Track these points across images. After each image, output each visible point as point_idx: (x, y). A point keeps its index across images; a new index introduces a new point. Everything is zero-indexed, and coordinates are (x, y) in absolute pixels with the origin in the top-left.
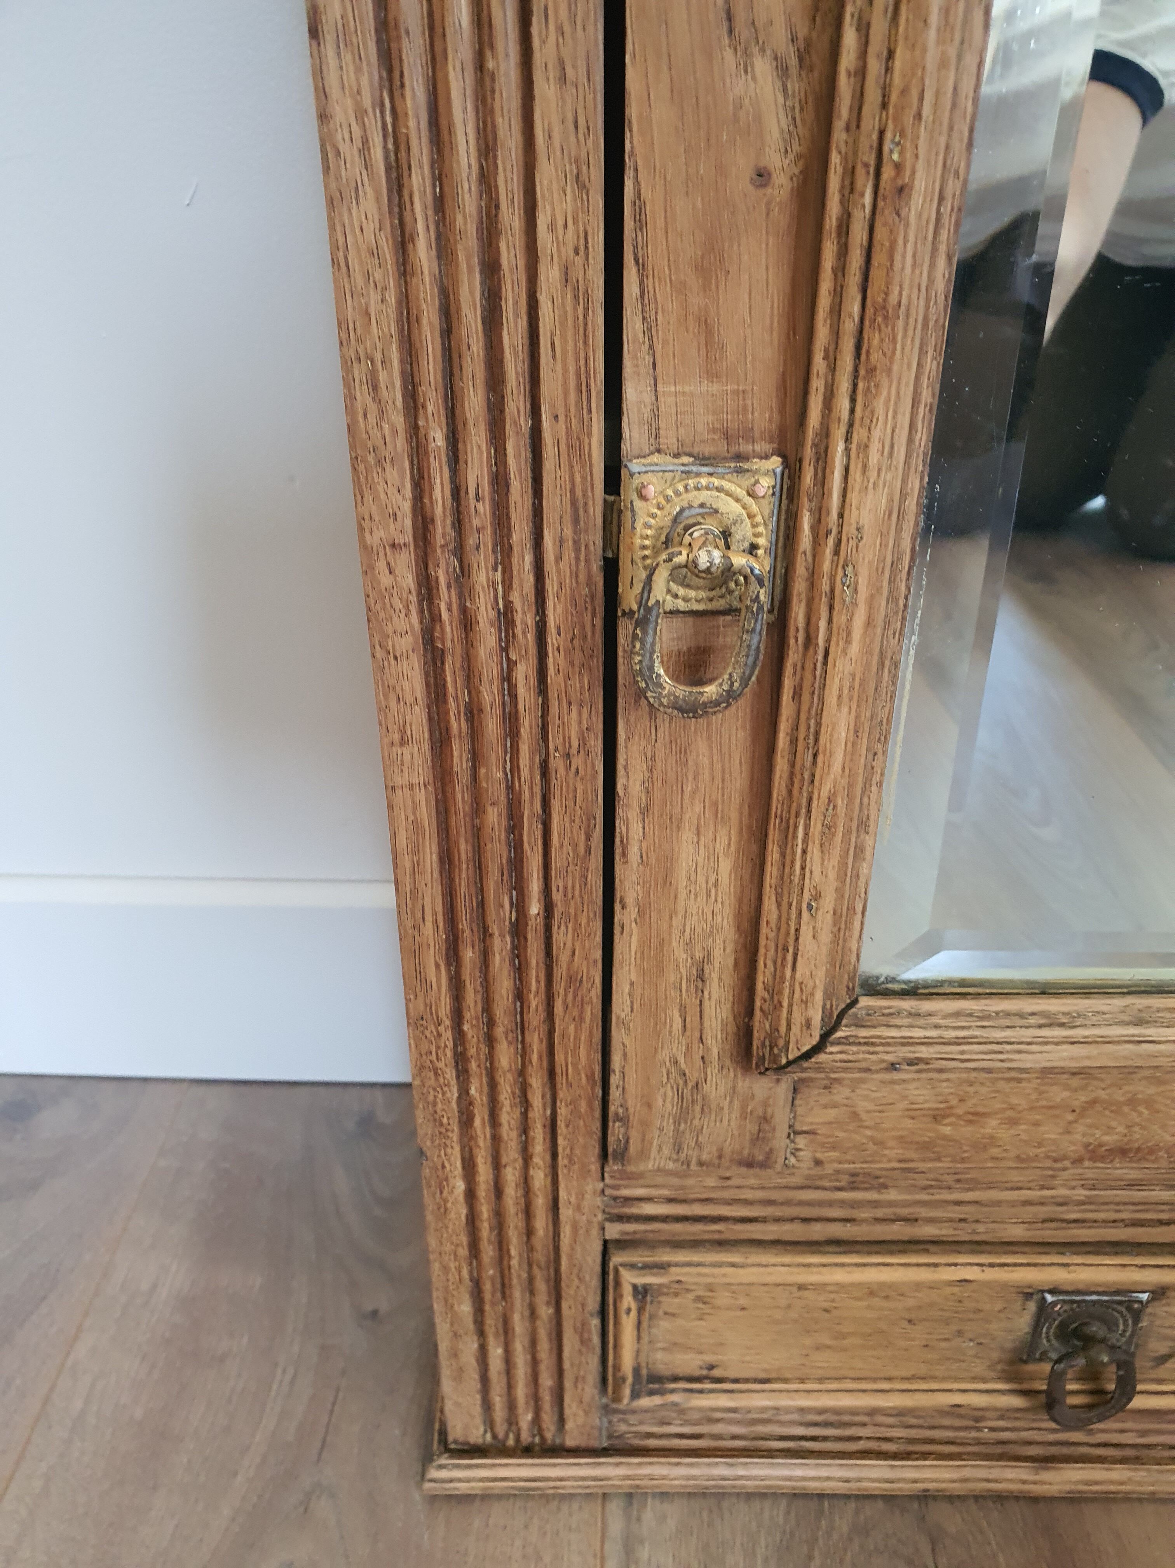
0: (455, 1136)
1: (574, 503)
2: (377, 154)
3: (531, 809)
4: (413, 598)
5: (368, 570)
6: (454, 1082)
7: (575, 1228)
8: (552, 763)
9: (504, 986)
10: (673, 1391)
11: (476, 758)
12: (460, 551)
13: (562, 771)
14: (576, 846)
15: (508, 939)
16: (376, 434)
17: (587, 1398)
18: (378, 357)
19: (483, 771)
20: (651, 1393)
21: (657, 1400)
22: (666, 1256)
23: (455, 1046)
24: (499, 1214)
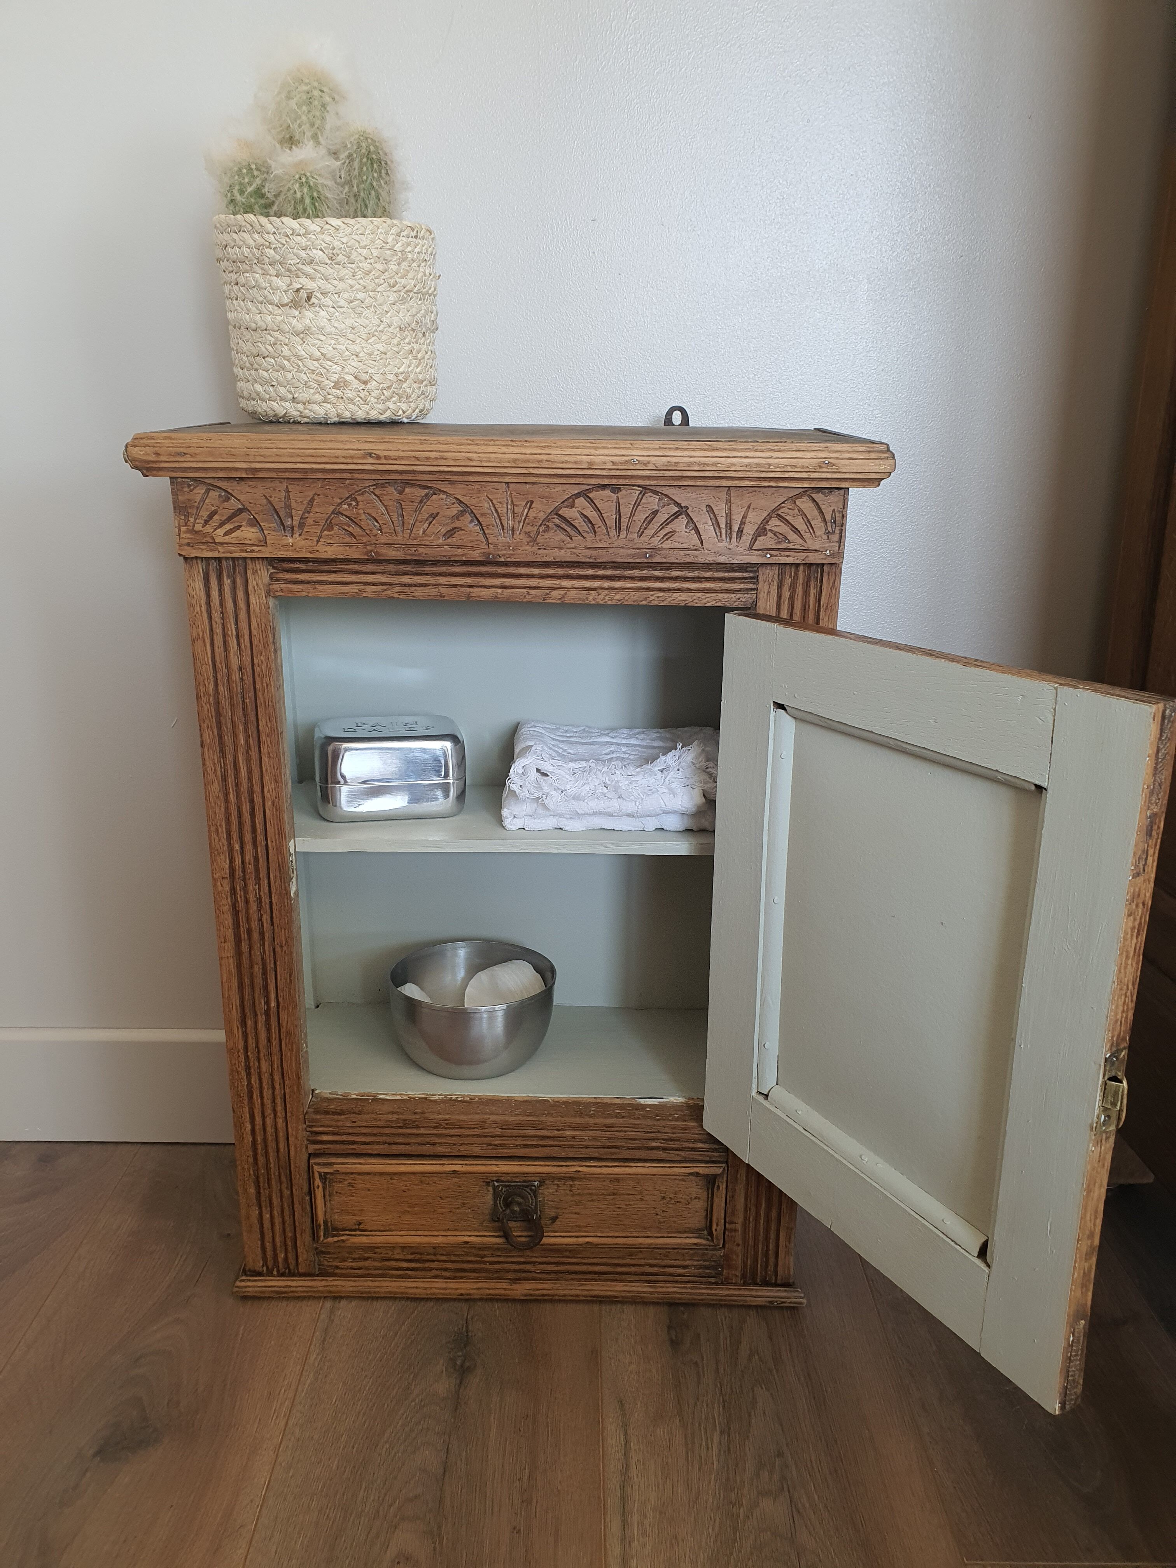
0: (246, 1102)
1: (279, 865)
2: (219, 773)
3: (270, 965)
4: (229, 894)
5: (215, 885)
6: (245, 1077)
7: (296, 1148)
8: (276, 950)
9: (263, 1036)
10: (343, 1235)
11: (251, 947)
12: (244, 880)
13: (280, 952)
14: (286, 980)
15: (264, 1016)
16: (218, 846)
17: (306, 1243)
18: (218, 824)
19: (253, 952)
20: (333, 1237)
21: (336, 1239)
22: (333, 1160)
23: (245, 1062)
24: (265, 1140)
